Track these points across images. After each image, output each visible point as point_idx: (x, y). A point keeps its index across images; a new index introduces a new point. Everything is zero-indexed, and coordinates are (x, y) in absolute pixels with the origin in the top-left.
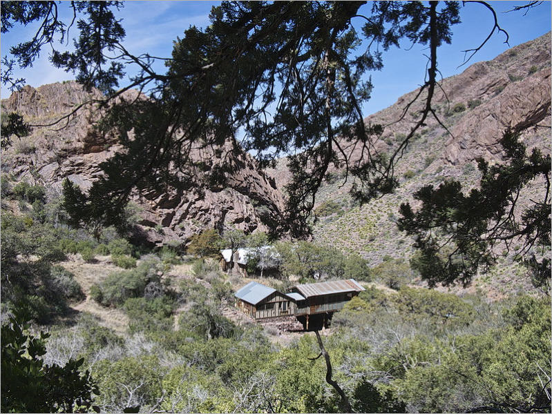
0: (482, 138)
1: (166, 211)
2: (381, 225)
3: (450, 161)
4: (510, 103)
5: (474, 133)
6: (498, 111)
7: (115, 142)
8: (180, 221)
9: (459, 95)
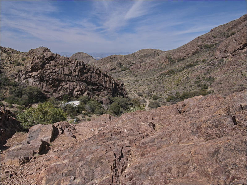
0: (229, 49)
1: (54, 88)
2: (183, 80)
3: (216, 57)
4: (243, 35)
5: (226, 47)
6: (237, 38)
7: (39, 69)
8: (59, 91)
9: (235, 28)
